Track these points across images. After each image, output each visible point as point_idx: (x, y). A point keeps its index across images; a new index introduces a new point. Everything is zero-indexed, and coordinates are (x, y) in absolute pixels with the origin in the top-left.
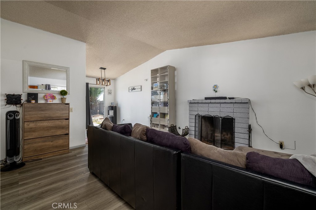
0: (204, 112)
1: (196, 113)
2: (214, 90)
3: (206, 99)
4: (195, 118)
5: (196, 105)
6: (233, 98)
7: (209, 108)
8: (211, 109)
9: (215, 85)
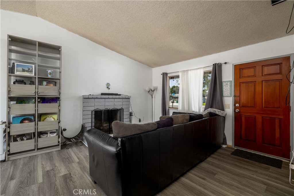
0: (101, 106)
1: (93, 108)
2: (108, 87)
3: (102, 94)
4: (91, 114)
5: (93, 100)
6: (120, 95)
7: (106, 103)
8: (107, 104)
9: (108, 83)
